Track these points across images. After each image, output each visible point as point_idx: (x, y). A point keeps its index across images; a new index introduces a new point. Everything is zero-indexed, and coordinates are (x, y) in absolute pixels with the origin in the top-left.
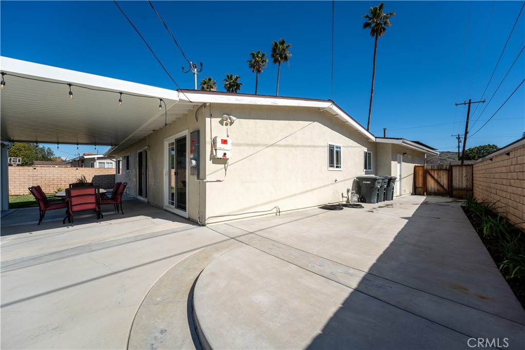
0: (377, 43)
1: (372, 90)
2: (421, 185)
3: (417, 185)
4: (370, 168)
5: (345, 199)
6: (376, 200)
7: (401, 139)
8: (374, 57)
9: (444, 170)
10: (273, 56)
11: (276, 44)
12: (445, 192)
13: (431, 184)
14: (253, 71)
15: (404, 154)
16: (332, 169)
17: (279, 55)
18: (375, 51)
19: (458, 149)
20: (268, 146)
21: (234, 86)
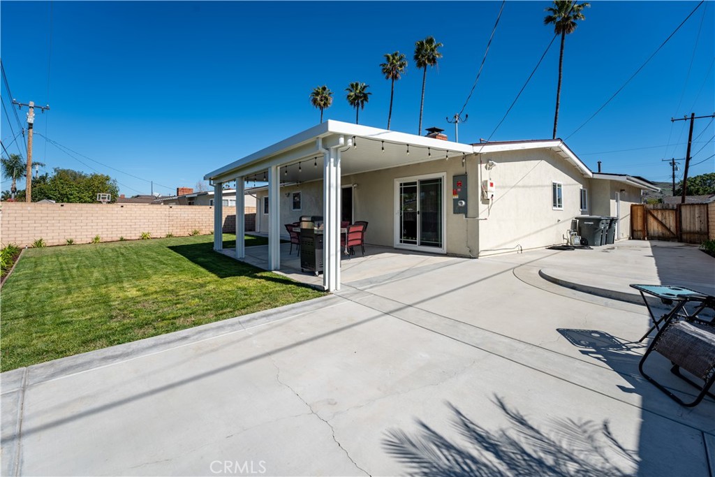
0: (564, 44)
1: (557, 104)
2: (640, 228)
3: (635, 228)
4: (585, 208)
5: (566, 241)
6: (600, 242)
7: (625, 175)
8: (561, 62)
9: (670, 209)
10: (416, 58)
11: (422, 44)
12: (672, 236)
13: (654, 227)
14: (387, 78)
15: (622, 190)
16: (555, 208)
17: (424, 56)
18: (561, 53)
19: (672, 179)
20: (512, 188)
21: (361, 97)
